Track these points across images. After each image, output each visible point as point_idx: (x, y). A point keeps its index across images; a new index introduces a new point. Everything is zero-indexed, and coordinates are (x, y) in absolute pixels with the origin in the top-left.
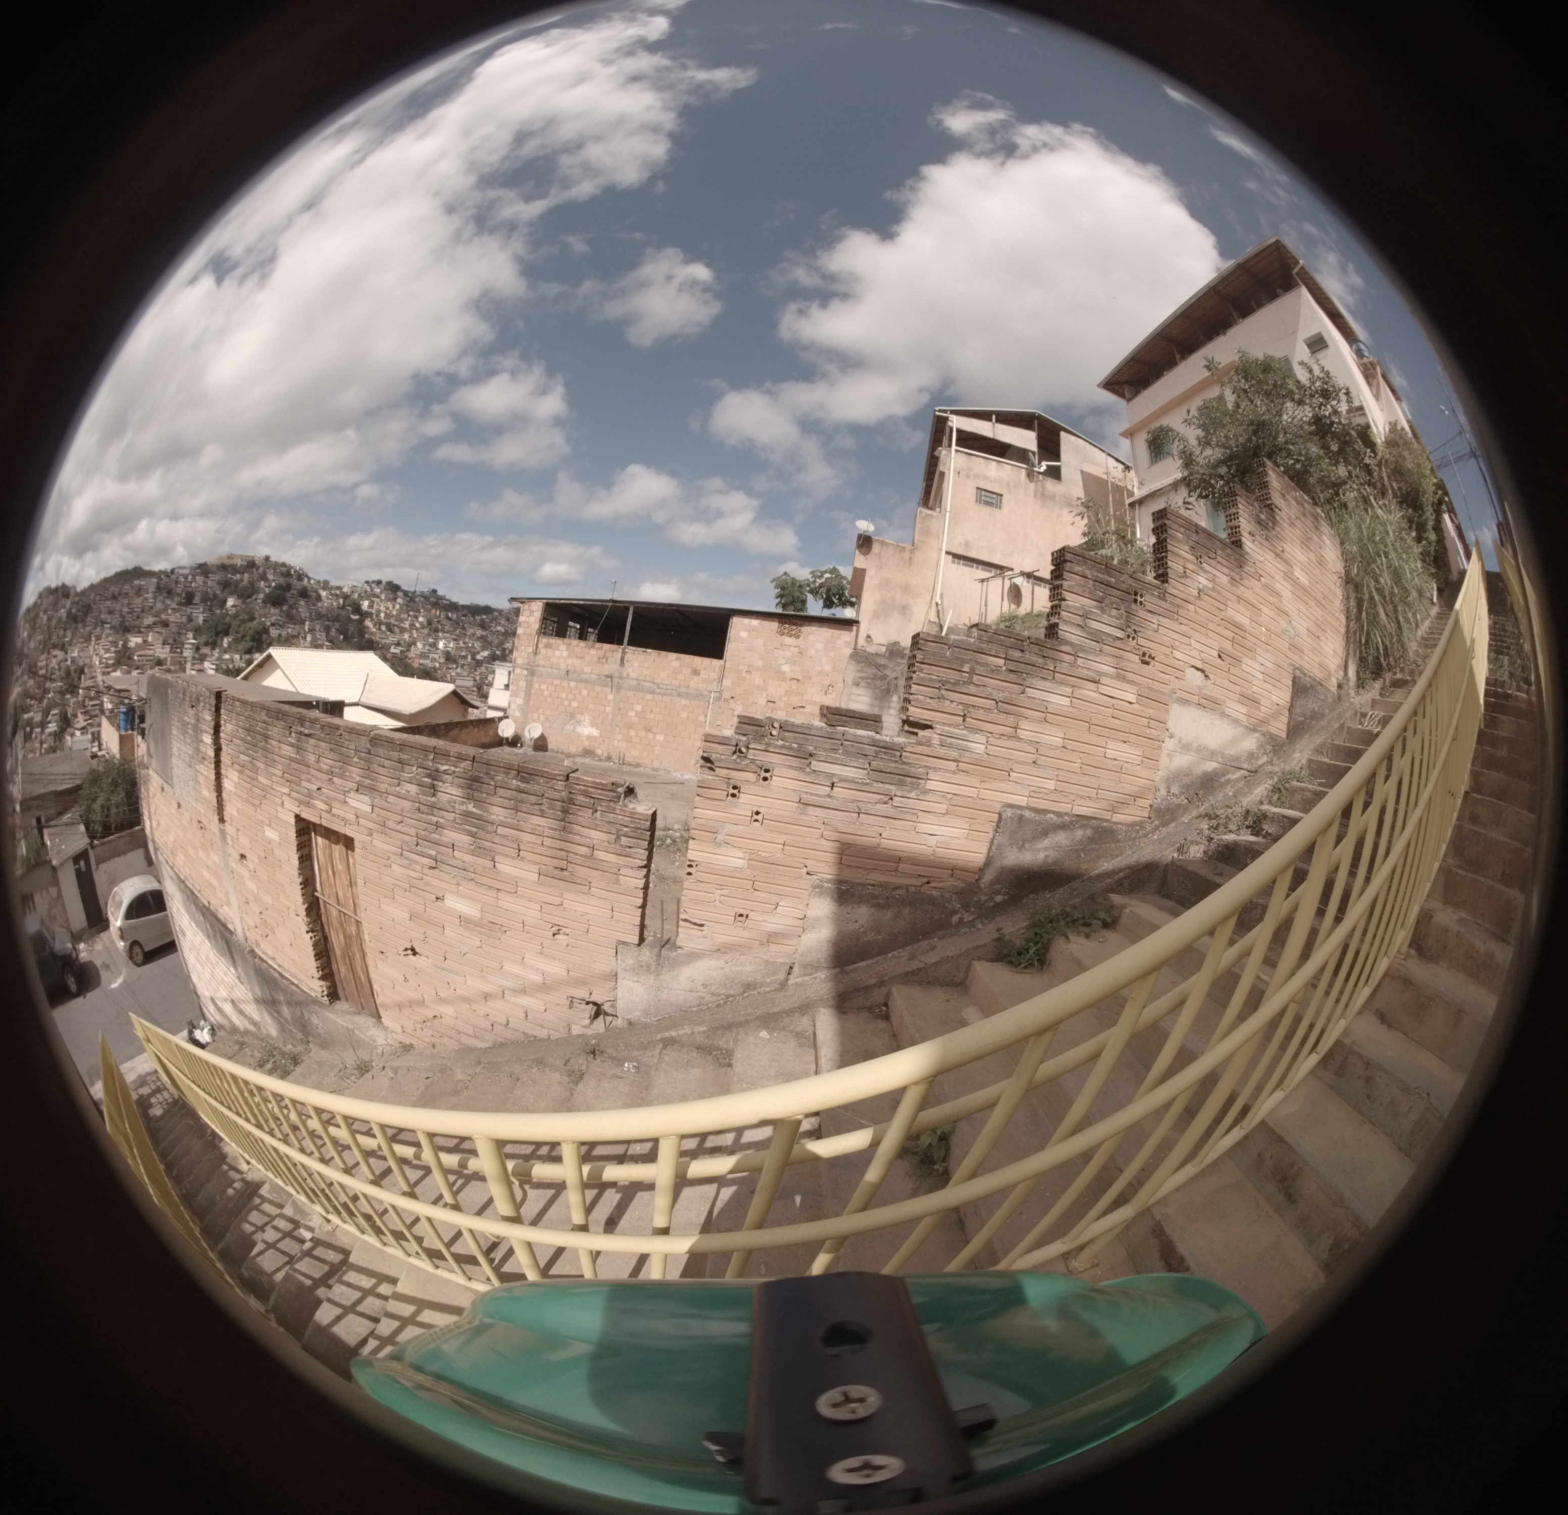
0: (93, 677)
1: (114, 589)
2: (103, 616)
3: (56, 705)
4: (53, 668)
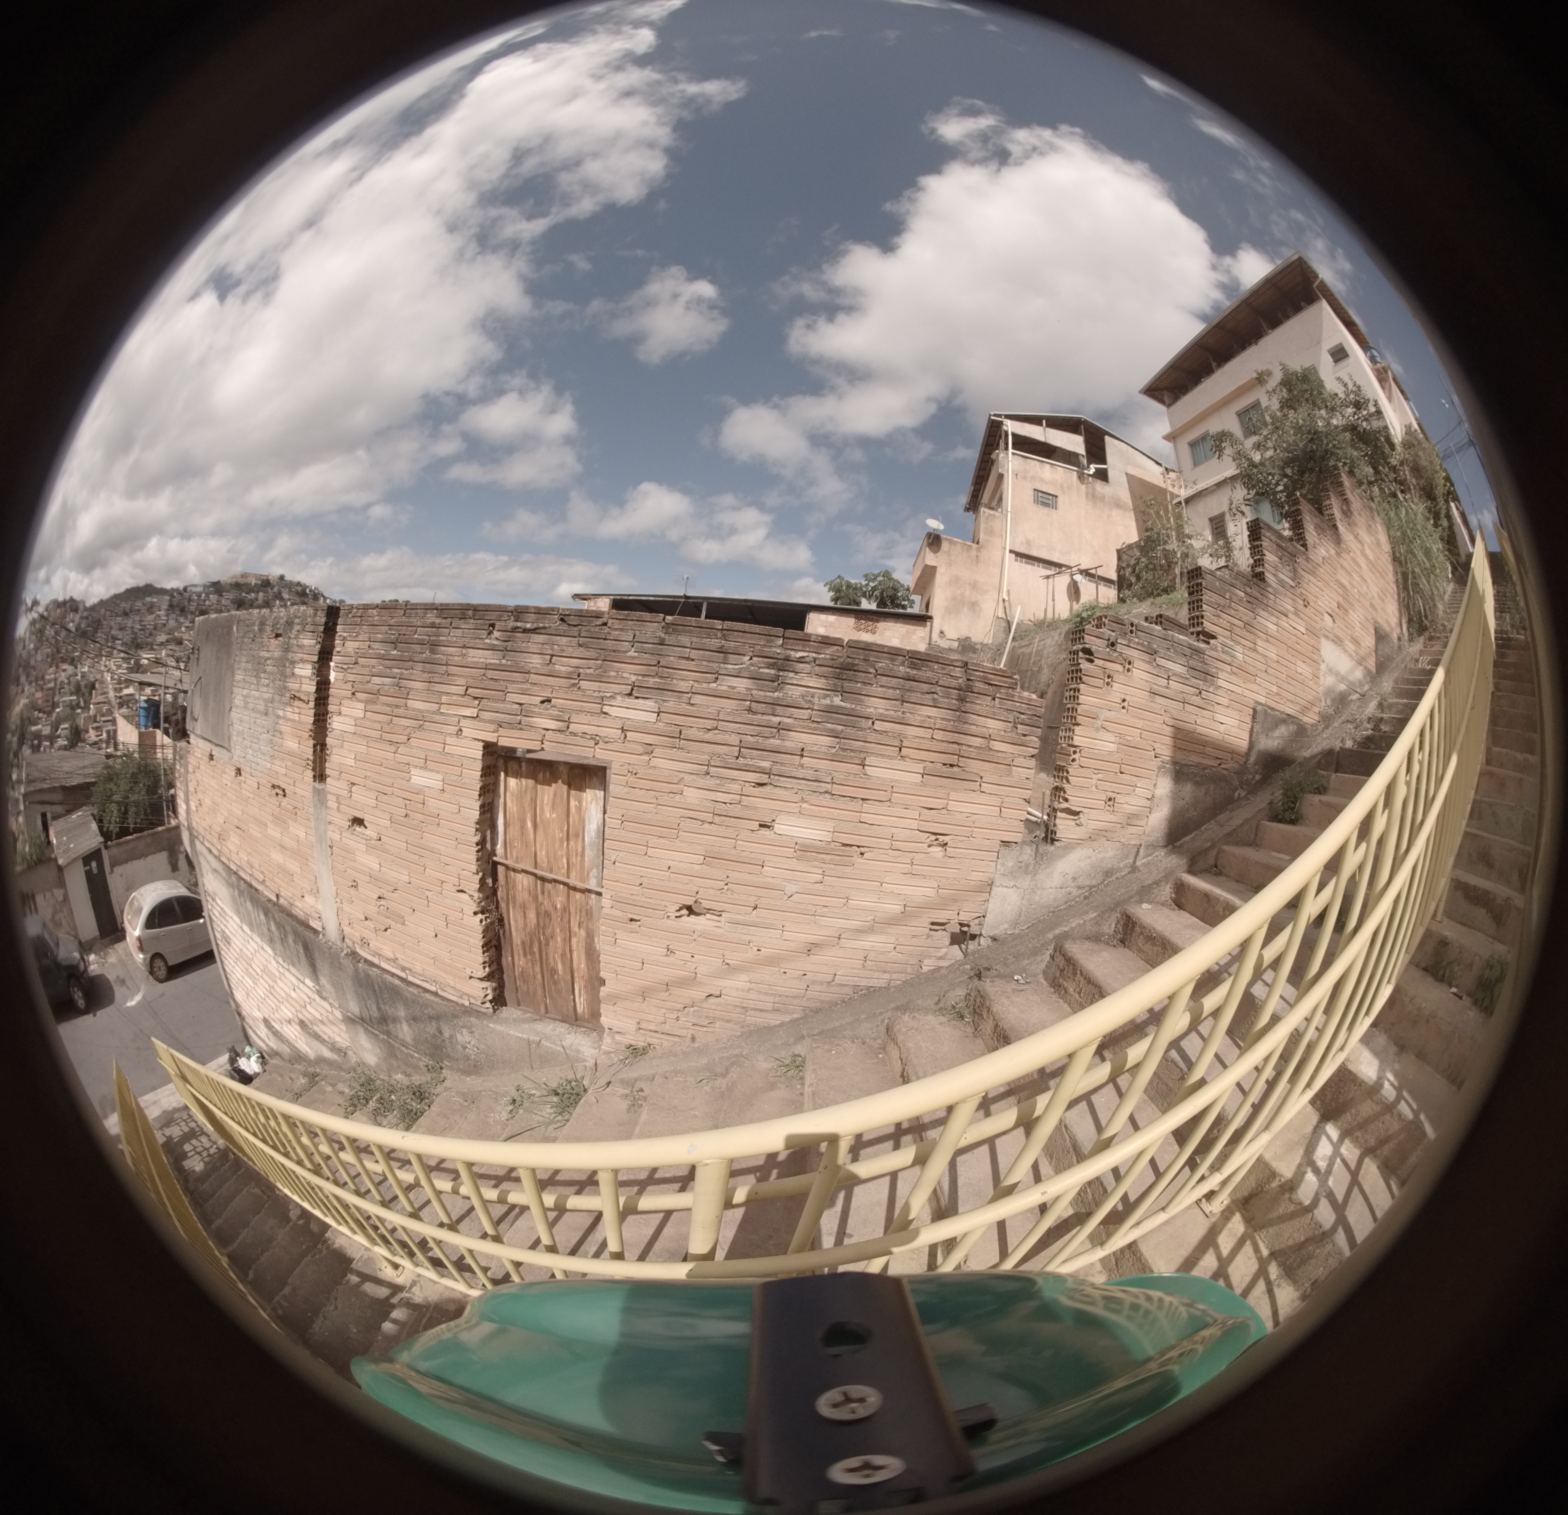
0: (105, 693)
1: (125, 605)
2: (114, 632)
3: (64, 720)
4: (62, 682)
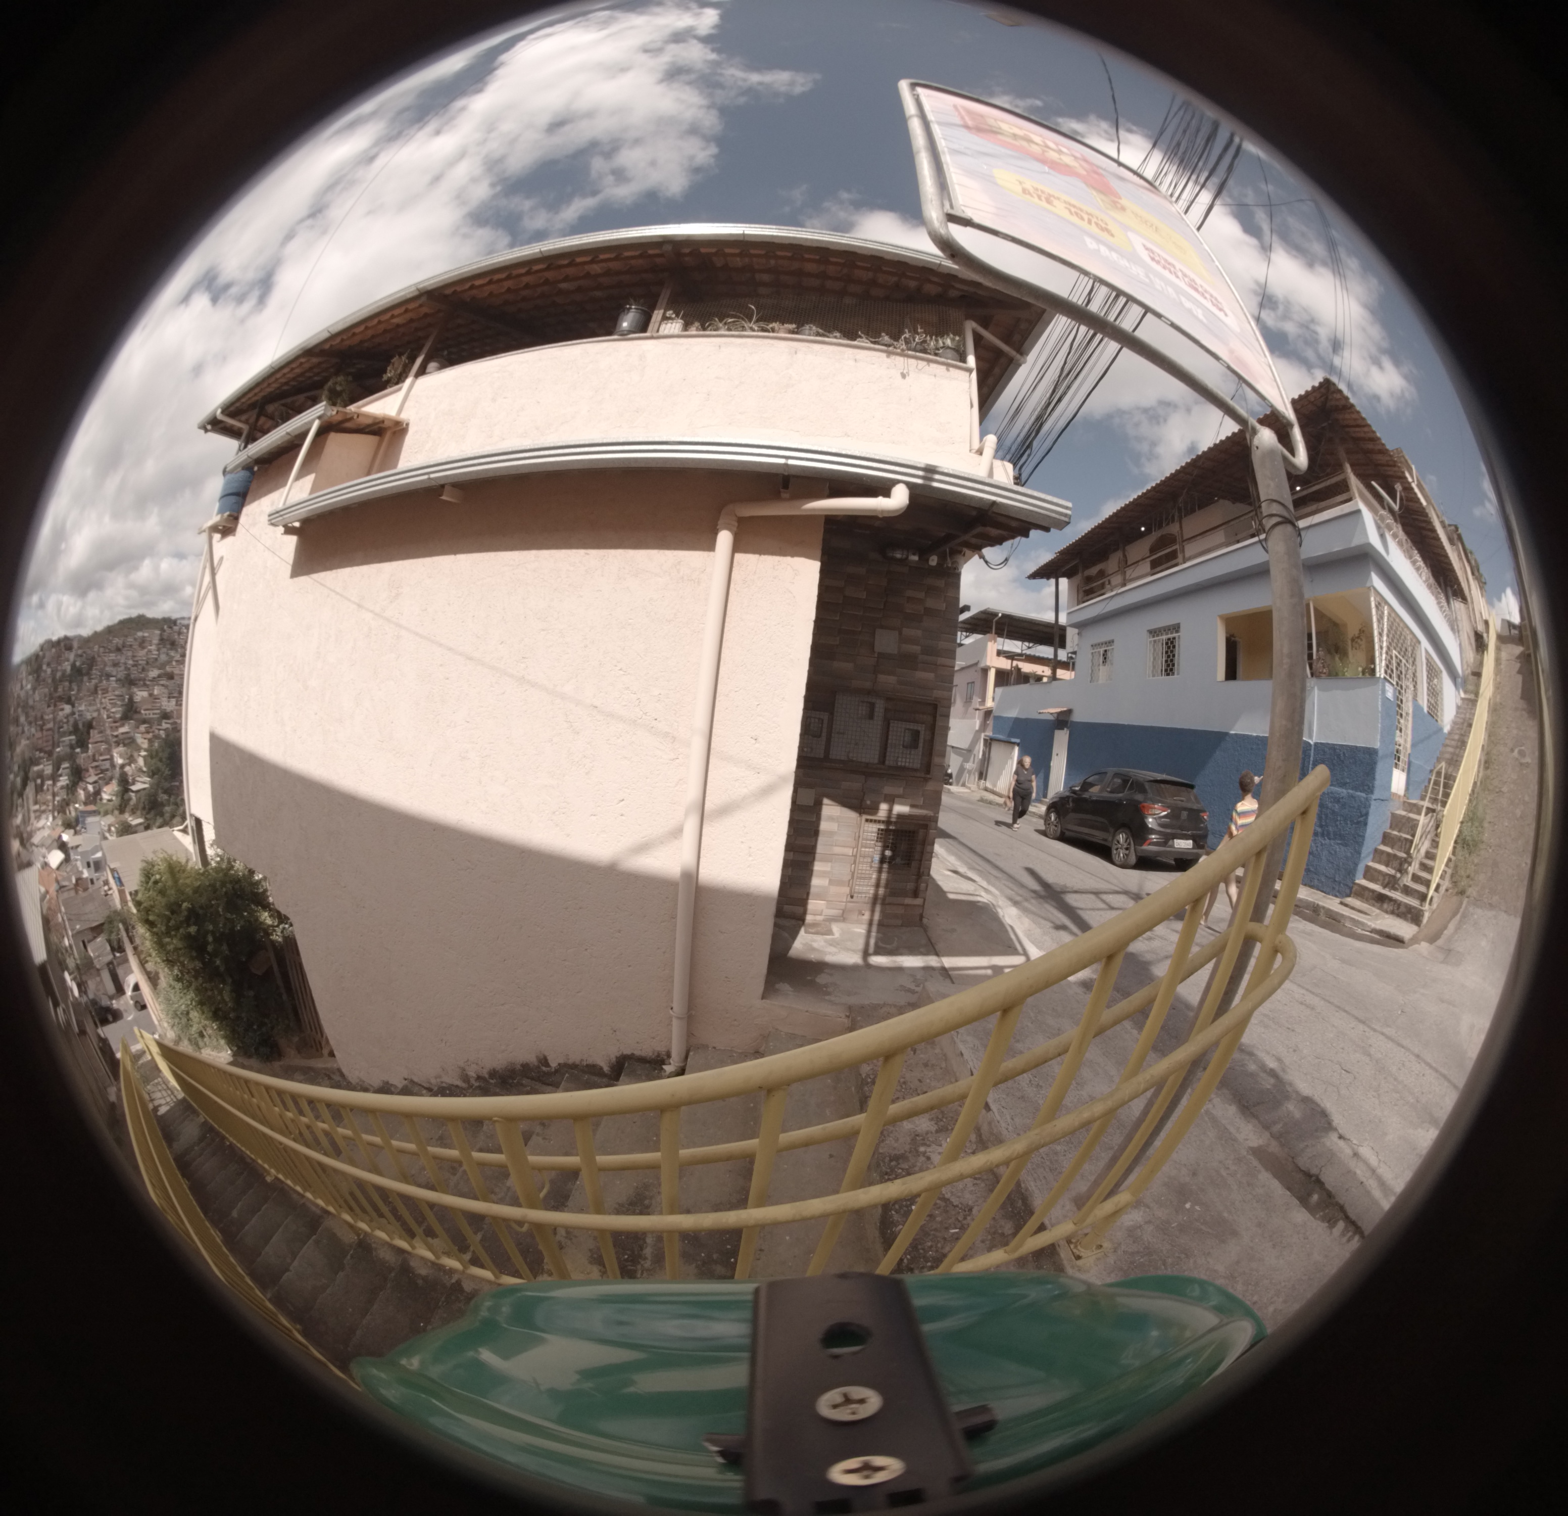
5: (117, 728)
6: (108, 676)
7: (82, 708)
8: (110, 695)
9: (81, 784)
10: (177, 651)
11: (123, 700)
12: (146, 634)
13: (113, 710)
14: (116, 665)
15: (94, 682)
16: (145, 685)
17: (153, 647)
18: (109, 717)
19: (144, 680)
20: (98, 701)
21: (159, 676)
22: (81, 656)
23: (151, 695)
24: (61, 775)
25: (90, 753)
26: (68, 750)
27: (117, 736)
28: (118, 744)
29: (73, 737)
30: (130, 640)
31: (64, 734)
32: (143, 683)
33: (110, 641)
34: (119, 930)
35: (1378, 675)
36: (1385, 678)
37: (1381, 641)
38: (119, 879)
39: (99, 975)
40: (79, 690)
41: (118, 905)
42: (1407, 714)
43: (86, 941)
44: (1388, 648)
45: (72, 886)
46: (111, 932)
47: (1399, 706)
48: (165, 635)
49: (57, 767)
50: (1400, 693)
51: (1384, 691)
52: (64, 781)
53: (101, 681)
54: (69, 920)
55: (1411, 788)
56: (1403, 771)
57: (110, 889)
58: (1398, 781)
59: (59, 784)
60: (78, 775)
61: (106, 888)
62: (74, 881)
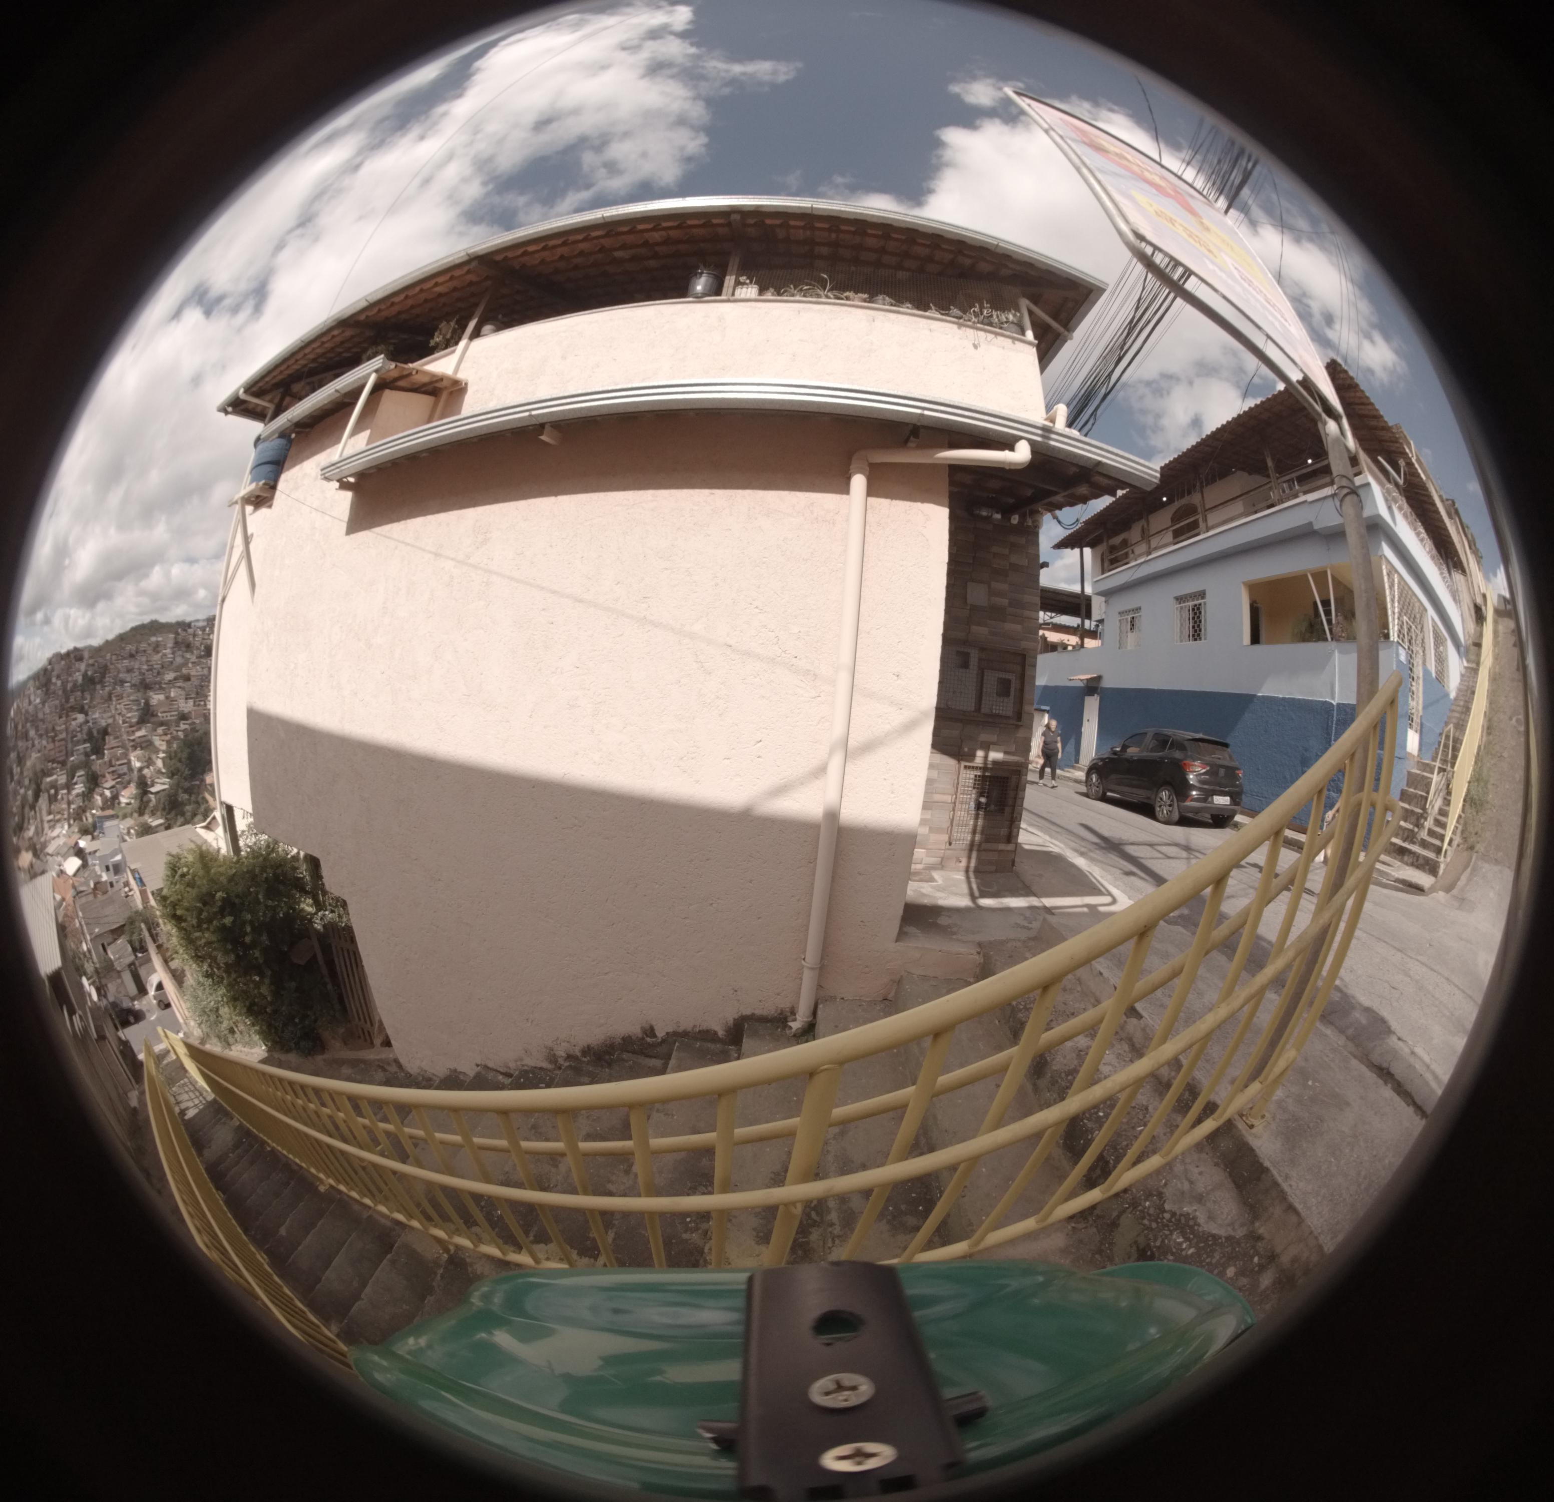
5: (133, 732)
6: (122, 682)
7: (97, 715)
8: (125, 701)
9: (98, 790)
10: (192, 653)
11: (139, 704)
12: (160, 639)
13: (129, 715)
14: (129, 671)
15: (107, 689)
16: (161, 688)
17: (168, 651)
18: (124, 722)
19: (160, 683)
20: (112, 707)
21: (176, 679)
22: (93, 665)
23: (167, 698)
24: (76, 784)
25: (106, 758)
26: (82, 758)
27: (133, 740)
28: (135, 748)
29: (88, 745)
30: (143, 646)
31: (78, 743)
32: (160, 687)
33: (123, 649)
34: (141, 930)
35: (1392, 639)
36: (1398, 642)
37: (1393, 607)
38: (141, 879)
39: (120, 977)
40: (92, 699)
41: (139, 905)
42: (1418, 678)
43: (106, 944)
44: (1400, 614)
45: (90, 891)
46: (133, 933)
47: (1411, 670)
48: (180, 640)
49: (71, 775)
50: (1411, 657)
51: (1398, 655)
52: (79, 788)
53: (114, 689)
54: (87, 924)
55: (1423, 748)
56: (1416, 731)
57: (131, 890)
58: (1412, 741)
59: (74, 792)
60: (94, 781)
61: (127, 889)
62: (92, 885)
